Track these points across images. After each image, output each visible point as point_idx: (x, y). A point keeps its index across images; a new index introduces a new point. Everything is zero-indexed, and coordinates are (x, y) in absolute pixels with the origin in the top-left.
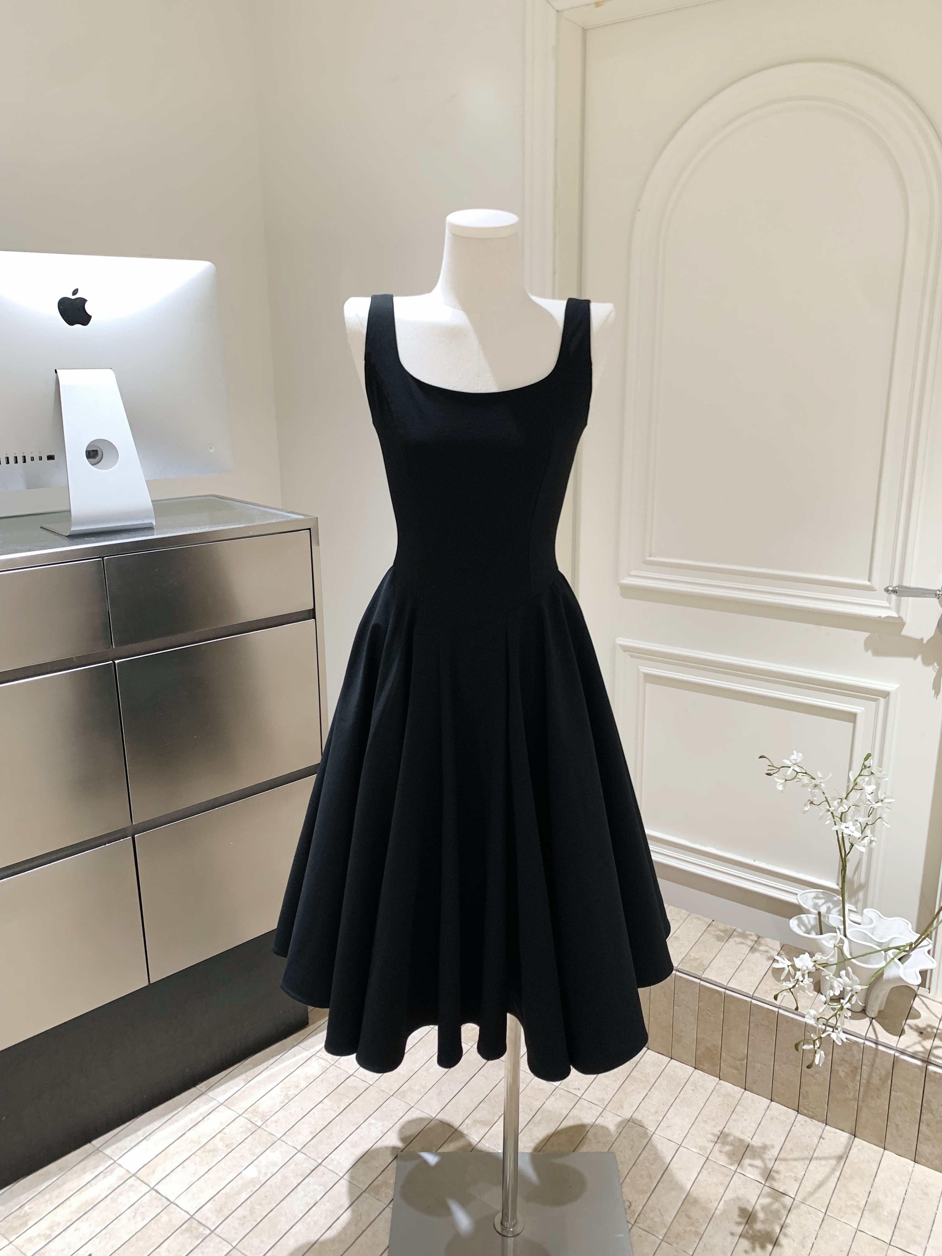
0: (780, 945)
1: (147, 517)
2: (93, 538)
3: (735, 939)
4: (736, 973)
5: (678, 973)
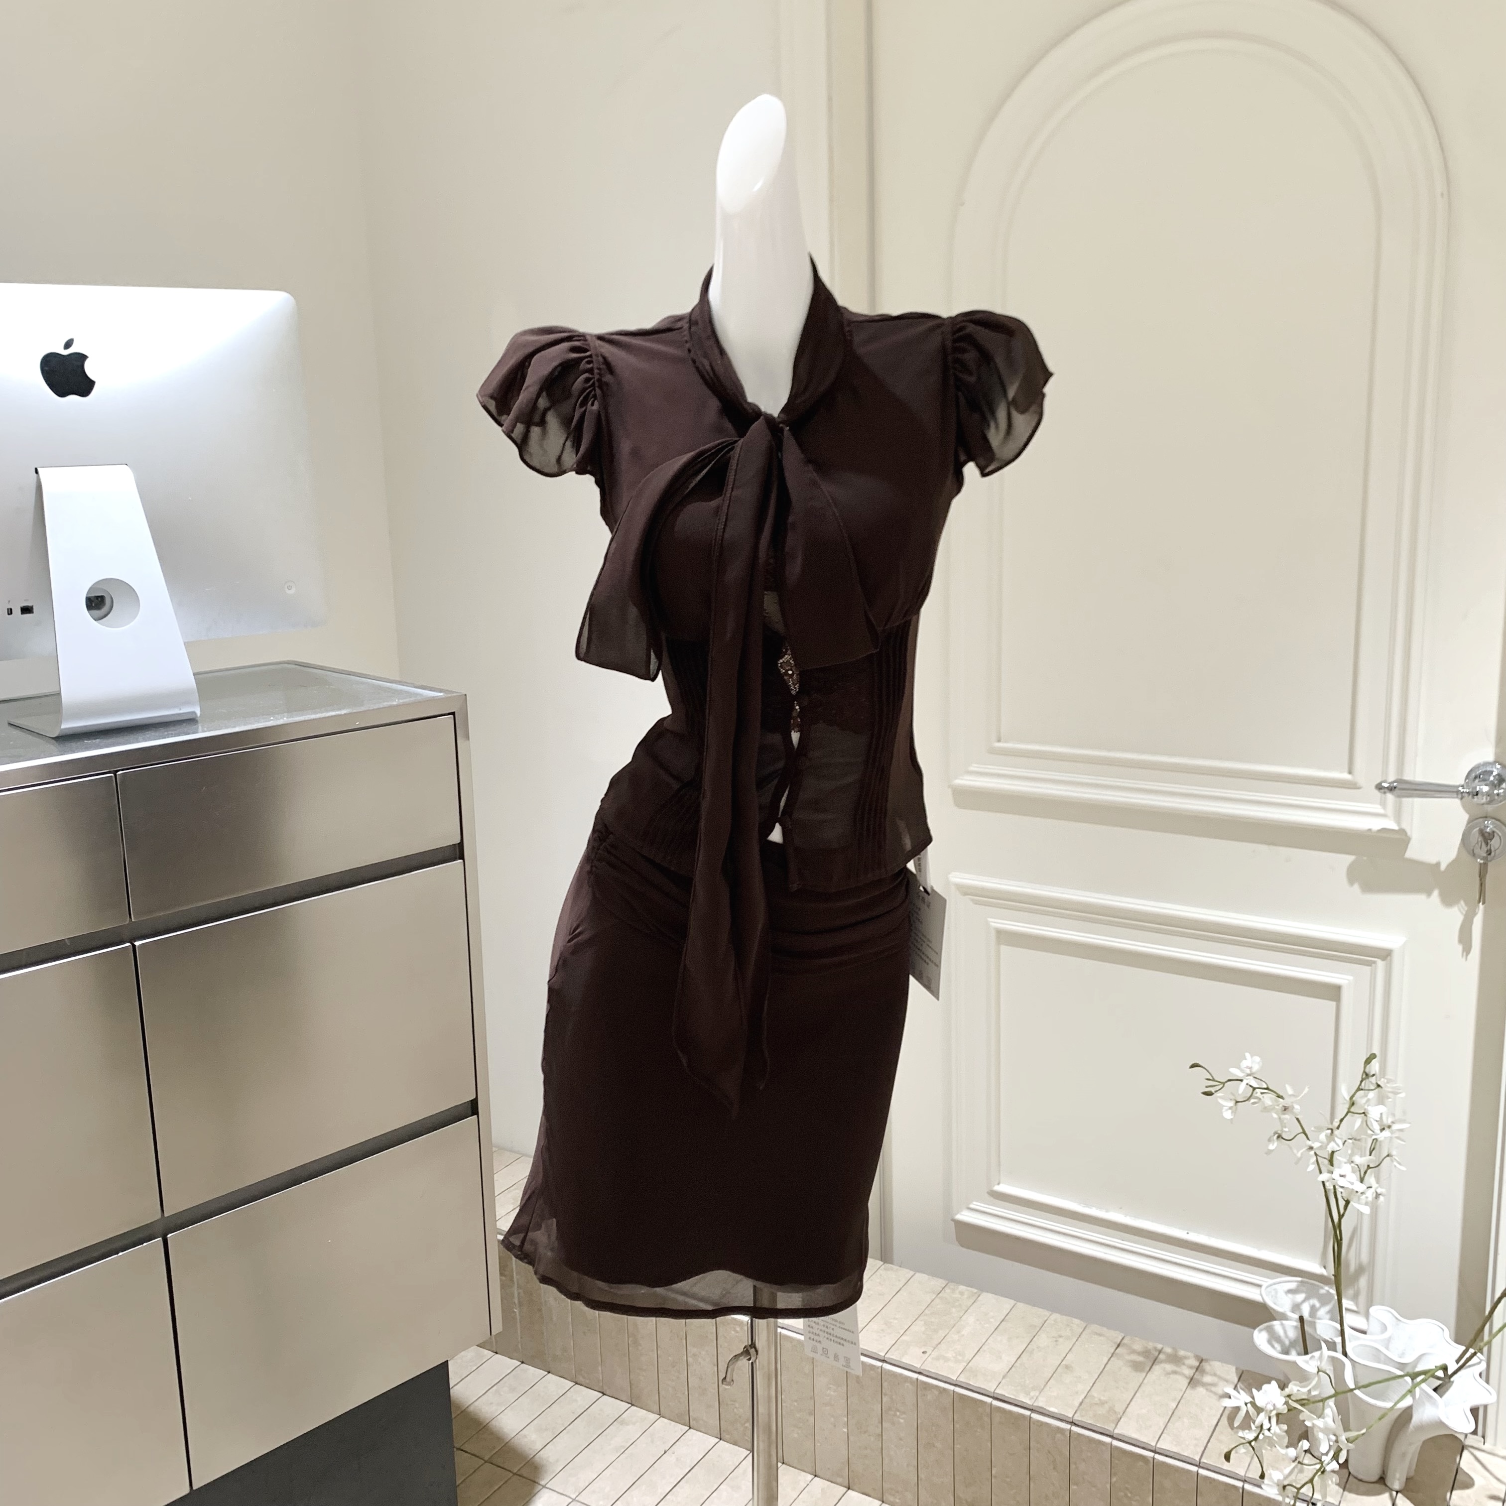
0: (1237, 1375)
1: (188, 703)
2: (98, 740)
3: (1163, 1365)
4: (1169, 1424)
5: (1074, 1428)
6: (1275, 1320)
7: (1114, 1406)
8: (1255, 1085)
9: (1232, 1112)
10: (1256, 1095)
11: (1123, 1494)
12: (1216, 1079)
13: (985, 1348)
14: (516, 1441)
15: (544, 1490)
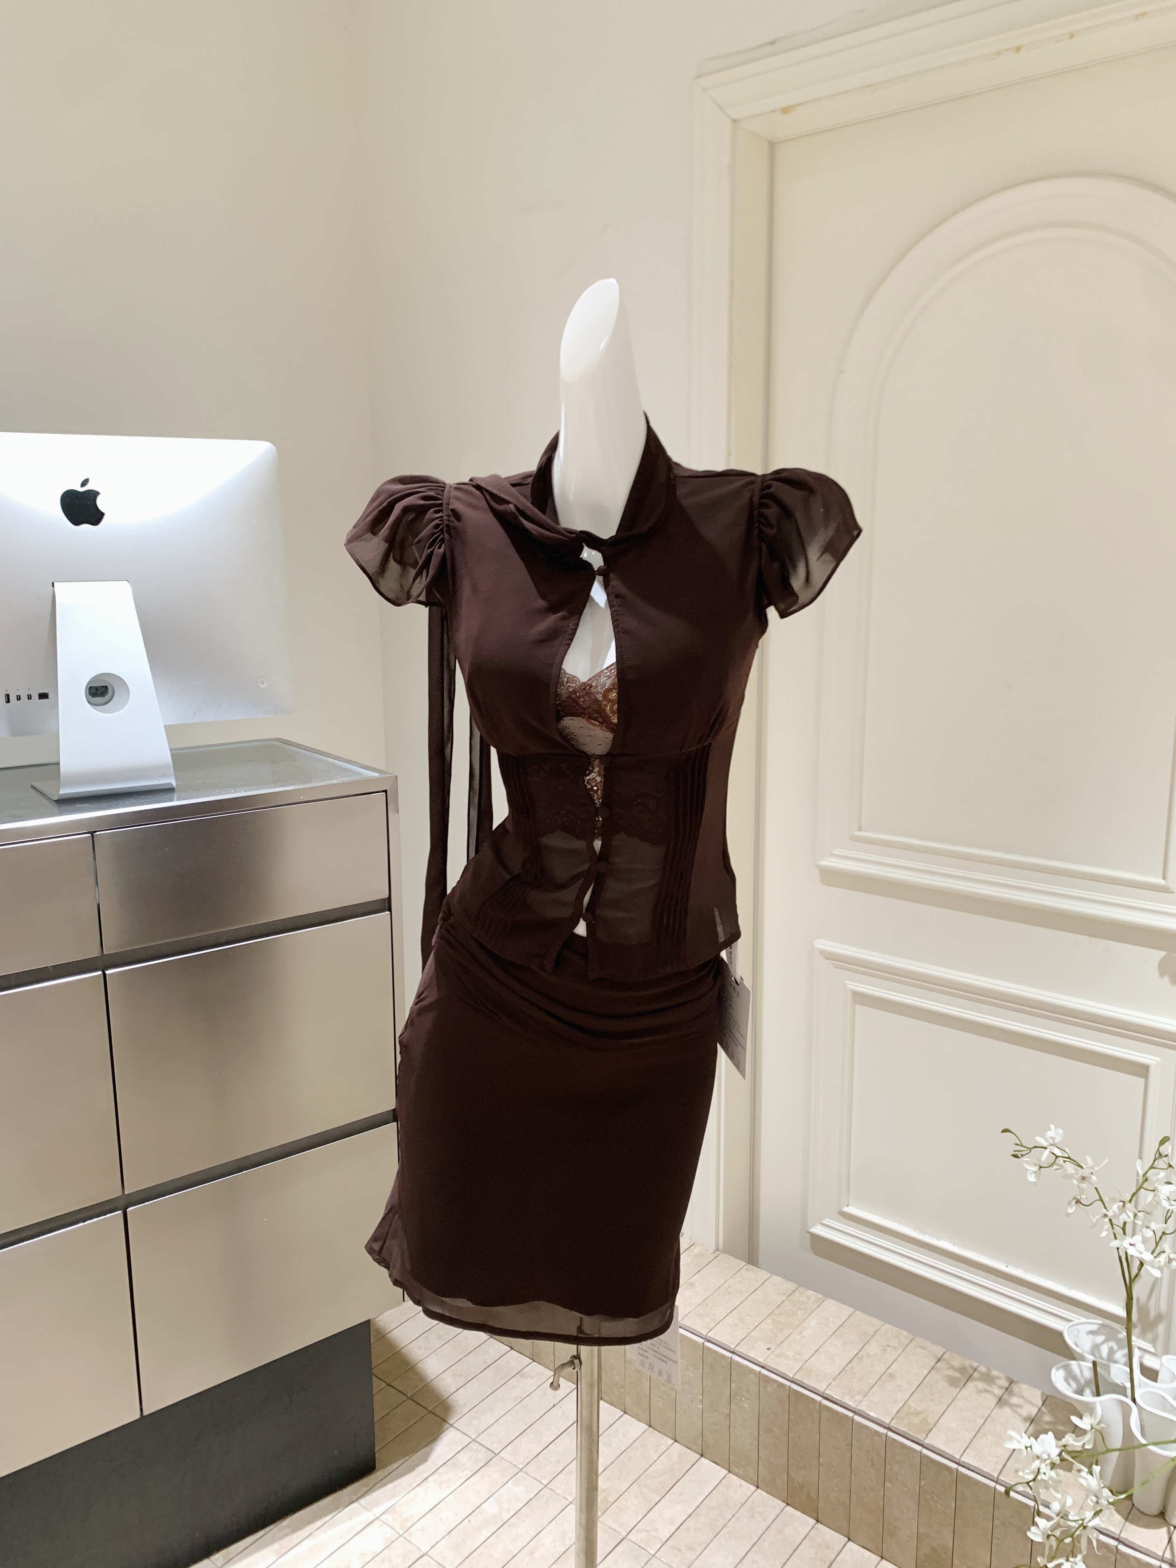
0: (1042, 1399)
1: (165, 775)
3: (976, 1383)
4: (975, 1439)
5: (890, 1434)
6: (1074, 1359)
7: (928, 1417)
8: (1058, 1152)
9: (1036, 1176)
10: (1059, 1162)
11: (928, 1497)
12: (1024, 1145)
13: (821, 1350)
14: (434, 1382)
15: (452, 1429)
